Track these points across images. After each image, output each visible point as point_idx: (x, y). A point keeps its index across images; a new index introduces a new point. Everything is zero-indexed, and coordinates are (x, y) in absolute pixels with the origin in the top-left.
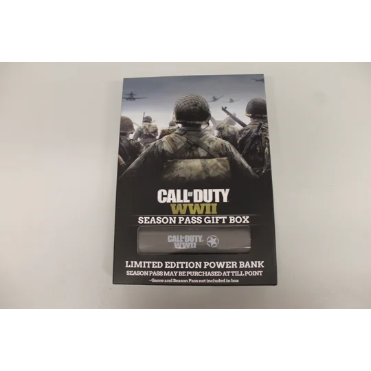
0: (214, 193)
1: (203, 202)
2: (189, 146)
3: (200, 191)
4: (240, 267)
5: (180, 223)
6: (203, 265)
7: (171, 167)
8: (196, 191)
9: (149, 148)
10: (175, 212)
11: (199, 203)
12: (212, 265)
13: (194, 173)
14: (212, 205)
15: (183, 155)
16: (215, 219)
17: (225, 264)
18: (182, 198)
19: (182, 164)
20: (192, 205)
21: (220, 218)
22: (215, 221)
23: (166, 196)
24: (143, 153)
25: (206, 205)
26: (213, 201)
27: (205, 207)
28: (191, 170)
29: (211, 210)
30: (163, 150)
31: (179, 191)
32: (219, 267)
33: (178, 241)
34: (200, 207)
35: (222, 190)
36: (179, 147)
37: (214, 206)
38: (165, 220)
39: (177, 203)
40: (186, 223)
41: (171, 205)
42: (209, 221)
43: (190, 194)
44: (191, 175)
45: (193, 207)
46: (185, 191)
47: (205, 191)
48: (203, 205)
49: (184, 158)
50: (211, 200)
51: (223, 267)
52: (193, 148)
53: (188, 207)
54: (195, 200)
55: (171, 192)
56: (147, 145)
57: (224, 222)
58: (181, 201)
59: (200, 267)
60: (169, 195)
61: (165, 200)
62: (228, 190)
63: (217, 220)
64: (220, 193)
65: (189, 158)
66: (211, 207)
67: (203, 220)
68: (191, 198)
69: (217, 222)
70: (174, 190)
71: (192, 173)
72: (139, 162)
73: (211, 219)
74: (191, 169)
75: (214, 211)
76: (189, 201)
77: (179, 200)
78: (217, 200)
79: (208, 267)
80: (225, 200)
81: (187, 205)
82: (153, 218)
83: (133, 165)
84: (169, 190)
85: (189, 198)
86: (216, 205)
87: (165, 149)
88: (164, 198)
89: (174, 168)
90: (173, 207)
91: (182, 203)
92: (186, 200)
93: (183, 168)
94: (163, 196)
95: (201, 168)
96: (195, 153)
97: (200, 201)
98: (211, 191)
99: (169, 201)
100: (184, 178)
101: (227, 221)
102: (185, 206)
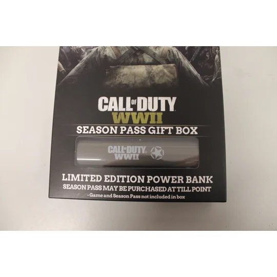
0: (159, 102)
1: (148, 111)
2: (134, 52)
3: (144, 99)
4: (187, 182)
5: (122, 133)
6: (146, 179)
7: (113, 74)
8: (140, 99)
9: (91, 54)
10: (116, 121)
11: (143, 112)
12: (156, 179)
13: (138, 80)
14: (158, 114)
15: (126, 61)
16: (160, 129)
17: (171, 179)
18: (124, 106)
19: (126, 70)
20: (136, 113)
21: (166, 128)
22: (160, 131)
23: (108, 104)
24: (85, 58)
25: (151, 113)
26: (159, 110)
27: (150, 116)
28: (135, 77)
29: (156, 120)
30: (106, 56)
31: (121, 99)
32: (163, 182)
33: (119, 152)
34: (144, 116)
35: (169, 99)
36: (123, 53)
37: (160, 115)
38: (106, 130)
39: (119, 112)
40: (128, 133)
41: (113, 113)
42: (154, 132)
43: (134, 102)
44: (135, 82)
45: (137, 116)
46: (128, 99)
47: (150, 99)
48: (147, 114)
49: (128, 64)
50: (156, 108)
51: (168, 182)
52: (138, 54)
53: (131, 116)
54: (139, 109)
55: (113, 99)
56: (89, 50)
57: (170, 133)
58: (124, 110)
59: (143, 181)
60: (111, 103)
61: (106, 108)
62: (174, 99)
63: (162, 130)
64: (167, 102)
65: (133, 64)
66: (156, 116)
67: (147, 130)
68: (134, 107)
69: (162, 133)
70: (116, 98)
71: (136, 79)
72: (79, 68)
73: (156, 129)
74: (135, 75)
75: (160, 121)
76: (132, 110)
77: (121, 109)
78: (163, 109)
79: (152, 181)
80: (172, 109)
81: (129, 114)
82: (92, 127)
83: (73, 71)
84: (111, 98)
85: (132, 106)
86: (161, 114)
87: (108, 55)
88: (105, 106)
89: (117, 75)
90: (114, 115)
91: (125, 112)
92: (129, 108)
93: (126, 74)
94: (104, 104)
95: (145, 74)
96: (140, 59)
97: (145, 109)
98: (156, 99)
99: (110, 110)
100: (127, 85)
101: (174, 131)
102: (128, 115)
